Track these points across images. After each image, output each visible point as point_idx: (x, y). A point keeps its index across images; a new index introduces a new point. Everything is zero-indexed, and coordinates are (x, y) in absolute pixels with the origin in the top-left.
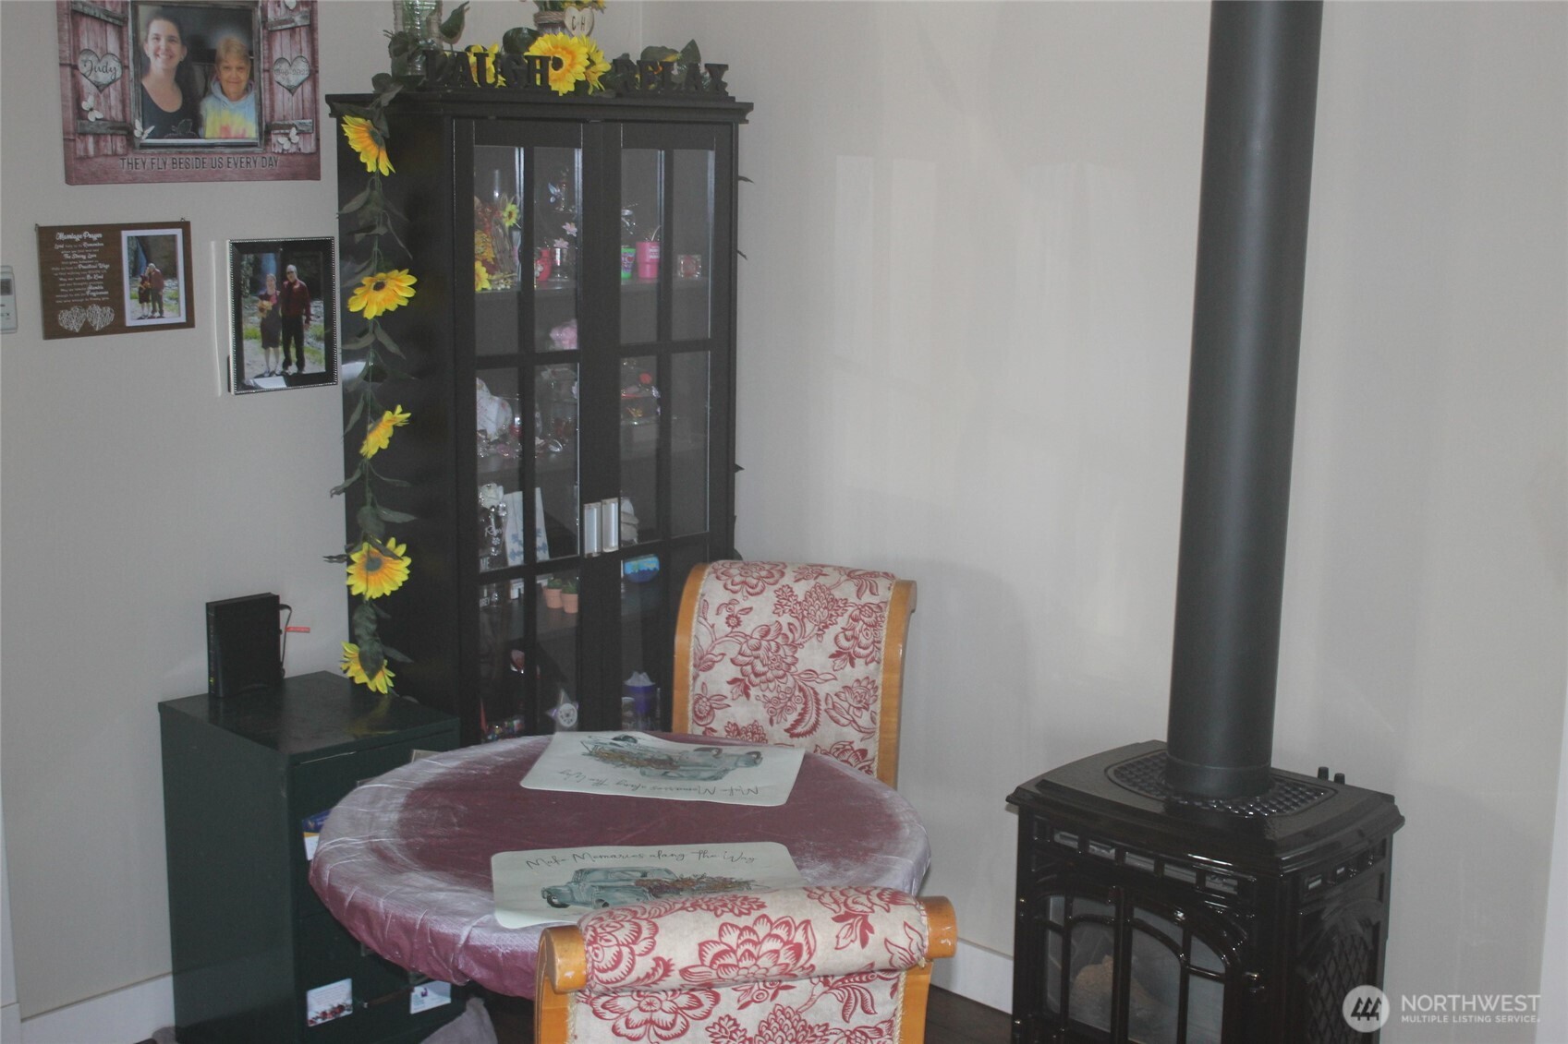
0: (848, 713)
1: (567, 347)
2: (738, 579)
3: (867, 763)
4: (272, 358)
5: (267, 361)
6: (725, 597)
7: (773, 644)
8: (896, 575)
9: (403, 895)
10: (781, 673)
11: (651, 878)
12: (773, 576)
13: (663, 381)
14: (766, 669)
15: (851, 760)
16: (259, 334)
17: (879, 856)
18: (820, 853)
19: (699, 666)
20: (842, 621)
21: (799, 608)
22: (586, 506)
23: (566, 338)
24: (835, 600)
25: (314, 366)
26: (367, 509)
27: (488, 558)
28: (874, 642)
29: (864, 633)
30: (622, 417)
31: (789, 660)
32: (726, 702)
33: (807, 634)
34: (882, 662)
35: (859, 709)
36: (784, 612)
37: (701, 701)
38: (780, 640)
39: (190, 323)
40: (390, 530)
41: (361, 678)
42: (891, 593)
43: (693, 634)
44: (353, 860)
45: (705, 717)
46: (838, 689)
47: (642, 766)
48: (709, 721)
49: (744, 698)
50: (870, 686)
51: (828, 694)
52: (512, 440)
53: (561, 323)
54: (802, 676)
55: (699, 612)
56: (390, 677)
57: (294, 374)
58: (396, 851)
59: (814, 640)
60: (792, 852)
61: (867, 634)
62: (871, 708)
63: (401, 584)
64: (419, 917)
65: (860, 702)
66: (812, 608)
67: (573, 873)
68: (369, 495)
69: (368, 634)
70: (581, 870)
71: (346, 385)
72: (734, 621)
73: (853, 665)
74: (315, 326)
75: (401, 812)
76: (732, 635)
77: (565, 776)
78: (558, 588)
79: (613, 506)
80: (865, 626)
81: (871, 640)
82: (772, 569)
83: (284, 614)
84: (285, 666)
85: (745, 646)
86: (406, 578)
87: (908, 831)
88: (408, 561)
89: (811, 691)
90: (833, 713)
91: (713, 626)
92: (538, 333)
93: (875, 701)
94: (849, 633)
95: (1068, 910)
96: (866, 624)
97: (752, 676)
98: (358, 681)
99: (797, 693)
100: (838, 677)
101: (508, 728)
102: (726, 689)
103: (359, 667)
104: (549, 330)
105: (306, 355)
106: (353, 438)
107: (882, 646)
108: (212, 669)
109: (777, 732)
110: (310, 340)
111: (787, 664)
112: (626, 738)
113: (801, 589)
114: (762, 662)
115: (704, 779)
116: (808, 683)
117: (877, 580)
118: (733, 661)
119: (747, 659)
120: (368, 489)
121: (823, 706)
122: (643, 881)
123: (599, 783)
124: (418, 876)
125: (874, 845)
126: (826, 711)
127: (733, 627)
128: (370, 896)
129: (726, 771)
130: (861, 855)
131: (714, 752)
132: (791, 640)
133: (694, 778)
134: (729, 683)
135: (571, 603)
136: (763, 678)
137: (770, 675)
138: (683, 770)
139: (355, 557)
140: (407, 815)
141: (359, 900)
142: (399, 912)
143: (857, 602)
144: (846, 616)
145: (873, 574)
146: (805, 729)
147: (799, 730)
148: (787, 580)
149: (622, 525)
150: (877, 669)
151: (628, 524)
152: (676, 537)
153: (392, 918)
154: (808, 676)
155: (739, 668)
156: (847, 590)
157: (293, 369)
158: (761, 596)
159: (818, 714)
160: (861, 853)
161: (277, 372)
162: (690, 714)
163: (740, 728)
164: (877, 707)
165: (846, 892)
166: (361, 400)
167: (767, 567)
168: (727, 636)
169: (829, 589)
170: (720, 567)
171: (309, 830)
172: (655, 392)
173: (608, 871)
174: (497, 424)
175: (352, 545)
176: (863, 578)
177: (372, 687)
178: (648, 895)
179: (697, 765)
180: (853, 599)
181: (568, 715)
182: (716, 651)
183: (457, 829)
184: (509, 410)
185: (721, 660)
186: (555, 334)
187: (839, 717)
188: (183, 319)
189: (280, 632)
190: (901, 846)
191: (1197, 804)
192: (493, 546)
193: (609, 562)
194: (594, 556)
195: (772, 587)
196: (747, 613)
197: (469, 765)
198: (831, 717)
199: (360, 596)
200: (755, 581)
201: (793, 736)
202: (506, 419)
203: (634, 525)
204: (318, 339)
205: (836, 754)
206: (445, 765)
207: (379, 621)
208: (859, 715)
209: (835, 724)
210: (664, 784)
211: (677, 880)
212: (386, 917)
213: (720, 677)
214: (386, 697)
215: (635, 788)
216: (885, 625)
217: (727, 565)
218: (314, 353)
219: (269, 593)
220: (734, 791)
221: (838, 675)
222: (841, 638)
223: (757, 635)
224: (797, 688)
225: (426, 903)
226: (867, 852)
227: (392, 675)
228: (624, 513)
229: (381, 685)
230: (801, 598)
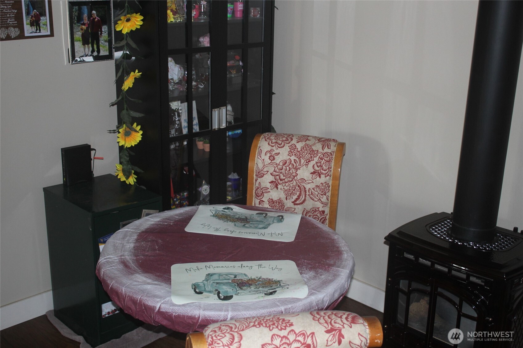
0: (317, 196)
1: (206, 46)
2: (274, 141)
3: (324, 216)
4: (87, 49)
5: (85, 51)
6: (268, 148)
7: (288, 168)
8: (337, 140)
9: (132, 286)
10: (291, 179)
11: (239, 279)
12: (288, 140)
13: (244, 59)
14: (285, 177)
15: (318, 215)
16: (81, 39)
17: (334, 268)
18: (310, 266)
19: (258, 176)
20: (316, 159)
21: (298, 153)
22: (213, 110)
23: (205, 41)
24: (313, 151)
25: (104, 52)
26: (124, 112)
27: (175, 129)
28: (328, 168)
29: (325, 164)
30: (228, 73)
31: (294, 174)
32: (268, 190)
33: (301, 164)
34: (332, 176)
35: (322, 195)
36: (292, 155)
37: (258, 190)
38: (290, 166)
39: (52, 35)
40: (134, 120)
41: (123, 179)
42: (336, 148)
43: (256, 163)
44: (113, 267)
45: (260, 196)
46: (314, 187)
47: (235, 222)
48: (261, 197)
49: (276, 189)
50: (326, 186)
51: (309, 188)
52: (184, 83)
53: (203, 35)
54: (299, 181)
55: (258, 154)
56: (135, 178)
57: (96, 55)
58: (131, 263)
59: (304, 166)
60: (298, 265)
61: (326, 165)
62: (327, 194)
63: (138, 142)
64: (138, 297)
65: (322, 192)
66: (304, 153)
67: (205, 275)
68: (125, 106)
69: (126, 161)
70: (209, 274)
71: (116, 60)
72: (272, 158)
73: (320, 177)
74: (104, 36)
75: (135, 243)
76: (271, 164)
77: (203, 226)
78: (202, 141)
79: (223, 110)
80: (325, 162)
81: (328, 167)
82: (288, 137)
83: (93, 153)
84: (94, 173)
85: (276, 168)
86: (141, 139)
87: (346, 255)
88: (141, 132)
89: (303, 187)
90: (312, 196)
91: (264, 160)
92: (194, 39)
93: (328, 192)
94: (319, 164)
95: (410, 286)
96: (326, 161)
97: (279, 180)
98: (122, 180)
99: (297, 188)
100: (314, 182)
101: (182, 196)
102: (269, 185)
103: (122, 174)
104: (199, 38)
105: (101, 48)
106: (120, 82)
107: (332, 169)
108: (64, 174)
109: (289, 204)
110: (102, 42)
111: (293, 176)
112: (228, 208)
113: (299, 146)
114: (283, 175)
115: (260, 228)
116: (302, 184)
117: (330, 143)
118: (271, 174)
119: (277, 173)
120: (125, 103)
121: (307, 193)
122: (235, 280)
123: (217, 230)
124: (140, 276)
125: (332, 262)
126: (308, 195)
127: (272, 161)
128: (119, 286)
129: (269, 224)
130: (327, 267)
131: (264, 215)
132: (295, 167)
133: (256, 228)
134: (270, 183)
135: (207, 148)
136: (284, 181)
137: (286, 180)
138: (252, 224)
139: (120, 130)
140: (137, 244)
141: (115, 287)
142: (131, 294)
143: (322, 151)
144: (318, 157)
145: (329, 140)
146: (300, 202)
147: (298, 202)
148: (294, 142)
149: (227, 115)
150: (330, 179)
151: (230, 115)
152: (249, 122)
153: (128, 297)
154: (302, 181)
155: (274, 177)
156: (318, 147)
157: (95, 54)
158: (283, 148)
159: (305, 196)
160: (327, 266)
161: (89, 55)
162: (254, 194)
163: (274, 201)
164: (329, 194)
165: (330, 316)
166: (122, 67)
167: (286, 136)
168: (269, 164)
169: (311, 146)
170: (267, 135)
171: (101, 243)
172: (241, 63)
173: (220, 275)
174: (178, 76)
175: (119, 125)
176: (325, 141)
177: (127, 182)
178: (237, 287)
179: (257, 221)
180: (321, 150)
181: (206, 190)
182: (265, 170)
183: (158, 252)
184: (183, 70)
185: (267, 173)
186: (201, 39)
187: (314, 198)
188: (49, 33)
189: (91, 159)
190: (344, 263)
191: (465, 244)
192: (176, 124)
193: (222, 132)
194: (216, 129)
195: (288, 144)
196: (278, 155)
197: (164, 220)
198: (311, 198)
199: (123, 146)
200: (281, 142)
201: (295, 204)
202: (182, 74)
203: (232, 115)
204: (106, 41)
205: (312, 212)
206: (154, 220)
207: (130, 156)
208: (322, 197)
209: (312, 201)
210: (244, 230)
211: (249, 280)
212: (126, 296)
213: (266, 180)
214: (133, 186)
215: (232, 232)
216: (333, 161)
217: (270, 135)
218: (104, 47)
219: (87, 144)
220: (273, 234)
221: (314, 181)
222: (315, 166)
223: (281, 164)
224: (297, 185)
225: (142, 290)
226: (330, 265)
227: (136, 177)
228: (228, 110)
229: (132, 182)
230: (299, 150)
